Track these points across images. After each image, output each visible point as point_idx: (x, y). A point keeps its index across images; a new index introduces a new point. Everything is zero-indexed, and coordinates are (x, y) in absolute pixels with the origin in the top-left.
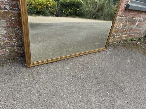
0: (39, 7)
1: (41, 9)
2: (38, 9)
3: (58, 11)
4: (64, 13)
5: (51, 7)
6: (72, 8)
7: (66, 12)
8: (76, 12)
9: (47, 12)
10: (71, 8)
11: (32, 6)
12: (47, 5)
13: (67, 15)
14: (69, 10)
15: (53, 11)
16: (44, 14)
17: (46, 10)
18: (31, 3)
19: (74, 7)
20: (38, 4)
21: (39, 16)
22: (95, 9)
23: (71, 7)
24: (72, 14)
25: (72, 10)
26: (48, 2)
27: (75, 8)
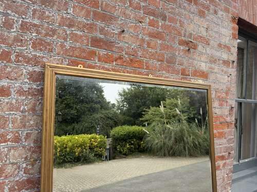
0: (78, 150)
1: (80, 153)
2: (77, 153)
3: (109, 149)
4: (120, 152)
5: (97, 147)
6: (132, 142)
7: (123, 149)
8: (139, 146)
9: (92, 156)
10: (130, 142)
11: (66, 151)
12: (92, 144)
13: (125, 154)
14: (128, 146)
15: (101, 151)
16: (86, 160)
17: (89, 153)
18: (65, 146)
19: (135, 140)
20: (77, 146)
21: (77, 165)
22: (169, 140)
23: (130, 140)
24: (133, 152)
25: (132, 144)
26: (93, 140)
27: (137, 141)
